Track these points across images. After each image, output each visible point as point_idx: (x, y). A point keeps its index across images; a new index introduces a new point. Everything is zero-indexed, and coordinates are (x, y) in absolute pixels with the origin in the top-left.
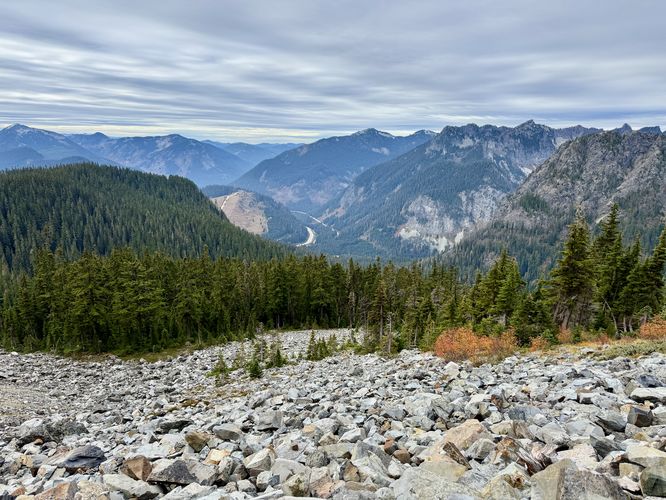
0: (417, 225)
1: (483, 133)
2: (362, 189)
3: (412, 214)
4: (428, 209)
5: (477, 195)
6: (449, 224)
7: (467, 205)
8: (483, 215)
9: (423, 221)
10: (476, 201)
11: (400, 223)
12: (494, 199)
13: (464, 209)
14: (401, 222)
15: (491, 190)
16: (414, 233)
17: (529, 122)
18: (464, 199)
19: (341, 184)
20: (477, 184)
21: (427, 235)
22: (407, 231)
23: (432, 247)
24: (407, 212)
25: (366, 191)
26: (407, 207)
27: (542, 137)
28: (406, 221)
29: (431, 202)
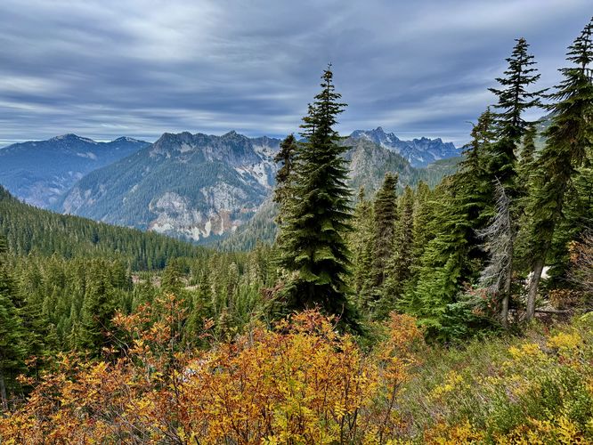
0: (168, 219)
1: (198, 140)
2: (89, 192)
3: (162, 210)
4: (177, 204)
5: (215, 190)
6: (198, 216)
7: (209, 198)
8: (223, 206)
9: (174, 215)
10: (216, 195)
11: (151, 220)
12: (229, 193)
13: (207, 201)
14: (152, 217)
15: (225, 185)
16: (167, 227)
17: (232, 132)
18: (205, 194)
19: (51, 189)
20: (214, 181)
21: (181, 227)
22: (160, 225)
23: (188, 237)
24: (156, 209)
25: (94, 193)
26: (154, 204)
27: (245, 144)
28: (157, 217)
29: (179, 199)
